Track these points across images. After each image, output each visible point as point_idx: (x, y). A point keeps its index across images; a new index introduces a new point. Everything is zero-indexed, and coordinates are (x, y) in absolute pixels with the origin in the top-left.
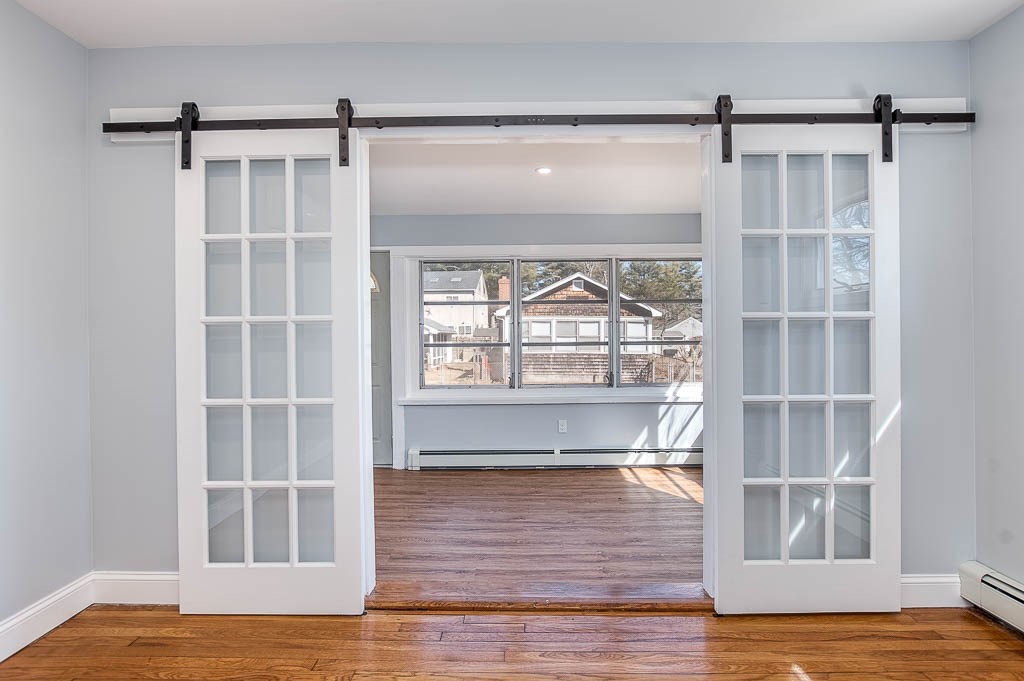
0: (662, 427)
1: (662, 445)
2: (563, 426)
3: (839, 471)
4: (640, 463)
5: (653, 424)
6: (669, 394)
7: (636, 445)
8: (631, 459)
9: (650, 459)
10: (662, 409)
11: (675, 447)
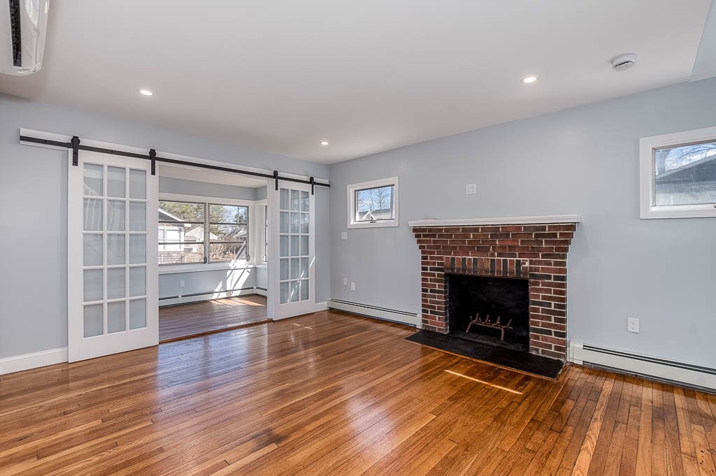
0: (229, 281)
1: (228, 288)
2: (182, 284)
3: (302, 276)
4: (219, 297)
5: (225, 279)
6: (231, 265)
7: (217, 290)
8: (215, 296)
9: (224, 295)
10: (229, 272)
11: (235, 288)
